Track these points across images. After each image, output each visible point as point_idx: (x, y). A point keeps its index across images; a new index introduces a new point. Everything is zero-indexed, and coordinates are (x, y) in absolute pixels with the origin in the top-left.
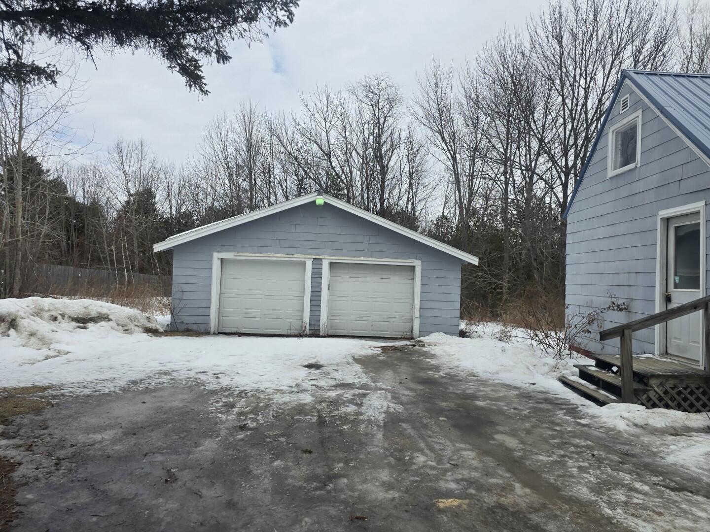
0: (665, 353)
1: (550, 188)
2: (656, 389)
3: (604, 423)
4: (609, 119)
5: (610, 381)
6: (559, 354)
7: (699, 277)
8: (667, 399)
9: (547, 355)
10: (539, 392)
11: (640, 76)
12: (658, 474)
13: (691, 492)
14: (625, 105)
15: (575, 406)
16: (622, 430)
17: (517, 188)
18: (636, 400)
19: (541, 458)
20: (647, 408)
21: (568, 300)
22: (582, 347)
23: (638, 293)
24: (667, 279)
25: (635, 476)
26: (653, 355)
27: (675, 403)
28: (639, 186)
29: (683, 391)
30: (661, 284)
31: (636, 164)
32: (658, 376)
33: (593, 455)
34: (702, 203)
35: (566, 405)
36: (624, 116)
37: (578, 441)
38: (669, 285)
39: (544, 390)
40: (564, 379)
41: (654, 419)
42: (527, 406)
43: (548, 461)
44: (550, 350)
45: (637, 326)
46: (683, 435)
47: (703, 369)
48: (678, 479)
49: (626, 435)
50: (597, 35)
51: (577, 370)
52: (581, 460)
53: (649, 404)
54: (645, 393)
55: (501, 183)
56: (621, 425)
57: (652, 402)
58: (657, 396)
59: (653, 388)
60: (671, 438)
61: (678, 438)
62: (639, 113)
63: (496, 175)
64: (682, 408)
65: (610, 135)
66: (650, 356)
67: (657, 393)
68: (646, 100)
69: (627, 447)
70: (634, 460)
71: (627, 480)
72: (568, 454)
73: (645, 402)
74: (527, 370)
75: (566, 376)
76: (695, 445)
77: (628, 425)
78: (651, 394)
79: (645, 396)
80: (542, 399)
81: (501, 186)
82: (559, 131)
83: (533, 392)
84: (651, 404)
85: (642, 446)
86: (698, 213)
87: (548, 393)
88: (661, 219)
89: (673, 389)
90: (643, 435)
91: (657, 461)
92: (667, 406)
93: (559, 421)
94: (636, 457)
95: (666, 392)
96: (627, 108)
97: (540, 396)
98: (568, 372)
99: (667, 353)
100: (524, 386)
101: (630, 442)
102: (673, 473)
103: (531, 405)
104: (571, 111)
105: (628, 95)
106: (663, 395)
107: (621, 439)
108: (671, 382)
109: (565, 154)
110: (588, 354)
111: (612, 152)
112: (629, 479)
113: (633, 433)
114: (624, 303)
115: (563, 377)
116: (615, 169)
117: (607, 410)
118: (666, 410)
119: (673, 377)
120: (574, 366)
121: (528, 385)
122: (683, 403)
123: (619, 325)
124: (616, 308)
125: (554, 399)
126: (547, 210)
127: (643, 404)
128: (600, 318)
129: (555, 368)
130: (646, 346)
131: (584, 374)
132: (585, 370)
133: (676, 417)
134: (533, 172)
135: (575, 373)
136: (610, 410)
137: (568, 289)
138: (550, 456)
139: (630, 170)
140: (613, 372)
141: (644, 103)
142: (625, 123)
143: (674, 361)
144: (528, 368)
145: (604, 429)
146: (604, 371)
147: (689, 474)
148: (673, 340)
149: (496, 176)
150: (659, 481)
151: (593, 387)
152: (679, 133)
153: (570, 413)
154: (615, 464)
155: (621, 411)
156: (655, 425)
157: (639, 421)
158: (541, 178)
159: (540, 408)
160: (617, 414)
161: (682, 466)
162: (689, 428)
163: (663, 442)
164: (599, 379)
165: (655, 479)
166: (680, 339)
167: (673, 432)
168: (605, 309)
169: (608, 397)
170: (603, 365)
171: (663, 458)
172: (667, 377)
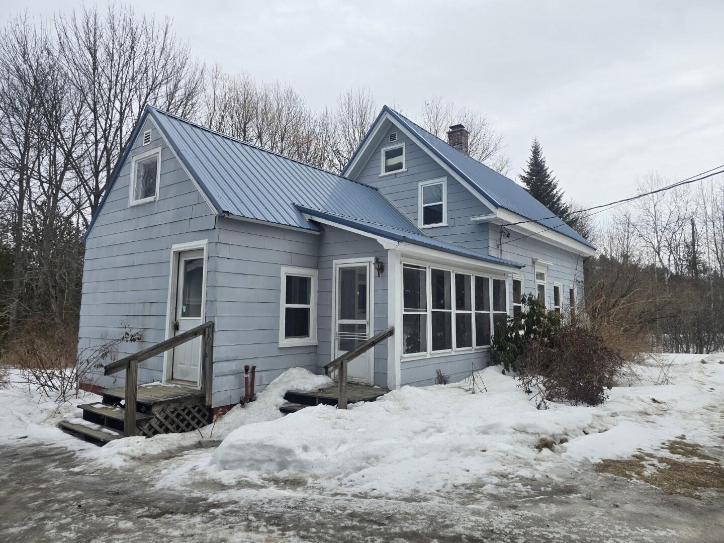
0: (171, 378)
1: (78, 208)
2: (158, 416)
3: (100, 465)
4: (133, 148)
5: (114, 416)
6: (63, 397)
7: (201, 305)
8: (167, 424)
9: (47, 399)
10: (30, 446)
11: (161, 115)
12: (144, 505)
13: (172, 513)
14: (147, 140)
15: (72, 453)
16: (117, 467)
17: (34, 202)
18: (137, 430)
19: (11, 530)
20: (148, 436)
21: (82, 332)
22: (93, 383)
23: (151, 323)
24: (176, 309)
25: (121, 515)
26: (161, 382)
27: (175, 425)
28: (157, 219)
29: (182, 413)
30: (171, 313)
31: (155, 198)
32: (161, 403)
33: (80, 506)
34: (206, 241)
35: (61, 454)
36: (146, 149)
37: (65, 494)
38: (177, 314)
39: (37, 442)
40: (65, 424)
41: (152, 447)
42: (8, 469)
43: (20, 531)
44: (53, 393)
45: (143, 356)
46: (176, 456)
47: (200, 389)
48: (162, 503)
49: (120, 472)
50: (133, 64)
51: (81, 410)
52: (64, 516)
53: (151, 433)
54: (147, 422)
55: (15, 194)
56: (118, 462)
57: (153, 430)
58: (158, 423)
59: (155, 415)
60: (164, 462)
61: (171, 460)
62: (159, 149)
63: (8, 182)
64: (180, 430)
65: (133, 164)
66: (158, 383)
67: (158, 419)
68: (166, 140)
69: (119, 485)
70: (124, 497)
71: (111, 522)
72: (49, 514)
73: (146, 431)
74: (18, 421)
75: (68, 420)
76: (184, 463)
77: (125, 461)
78: (153, 422)
79: (148, 424)
80: (31, 454)
81: (14, 197)
82: (91, 150)
83: (22, 447)
84: (151, 432)
85: (135, 479)
86: (202, 249)
87: (42, 444)
88: (174, 252)
89: (173, 412)
90: (138, 467)
91: (146, 491)
92: (167, 431)
93: (48, 476)
94: (126, 494)
95: (166, 418)
96: (149, 143)
97: (30, 451)
98: (71, 414)
99: (172, 378)
100: (10, 442)
101: (124, 478)
102: (159, 499)
103: (15, 465)
104: (104, 131)
105: (150, 130)
106: (163, 421)
107: (115, 477)
108: (172, 406)
109: (96, 174)
110: (96, 390)
111: (134, 182)
112: (113, 521)
113: (128, 467)
114: (137, 333)
115: (64, 422)
116: (137, 198)
117: (107, 449)
118: (165, 434)
119: (174, 401)
120: (78, 407)
121: (16, 440)
122: (181, 424)
123: (130, 355)
124: (129, 339)
125: (47, 450)
126: (74, 232)
127: (144, 434)
128: (114, 350)
129: (57, 412)
130: (155, 373)
131: (89, 415)
132: (90, 409)
133: (173, 439)
134: (58, 188)
135: (79, 415)
136: (110, 449)
137: (83, 320)
138: (23, 525)
139: (150, 202)
140: (120, 405)
141: (164, 141)
142: (147, 156)
143: (177, 386)
144: (20, 419)
145: (99, 471)
146: (110, 407)
147: (174, 495)
148: (178, 366)
149: (8, 184)
150: (145, 512)
151: (95, 426)
152: (191, 177)
153: (64, 463)
154: (102, 508)
155: (120, 447)
156: (152, 453)
157: (137, 453)
158: (67, 195)
159: (26, 467)
160: (116, 451)
161: (169, 489)
162: (183, 447)
163: (156, 469)
164: (105, 417)
165: (140, 511)
166: (183, 364)
167: (168, 455)
168: (117, 340)
169: (110, 434)
170: (110, 400)
171: (153, 486)
172: (168, 403)
